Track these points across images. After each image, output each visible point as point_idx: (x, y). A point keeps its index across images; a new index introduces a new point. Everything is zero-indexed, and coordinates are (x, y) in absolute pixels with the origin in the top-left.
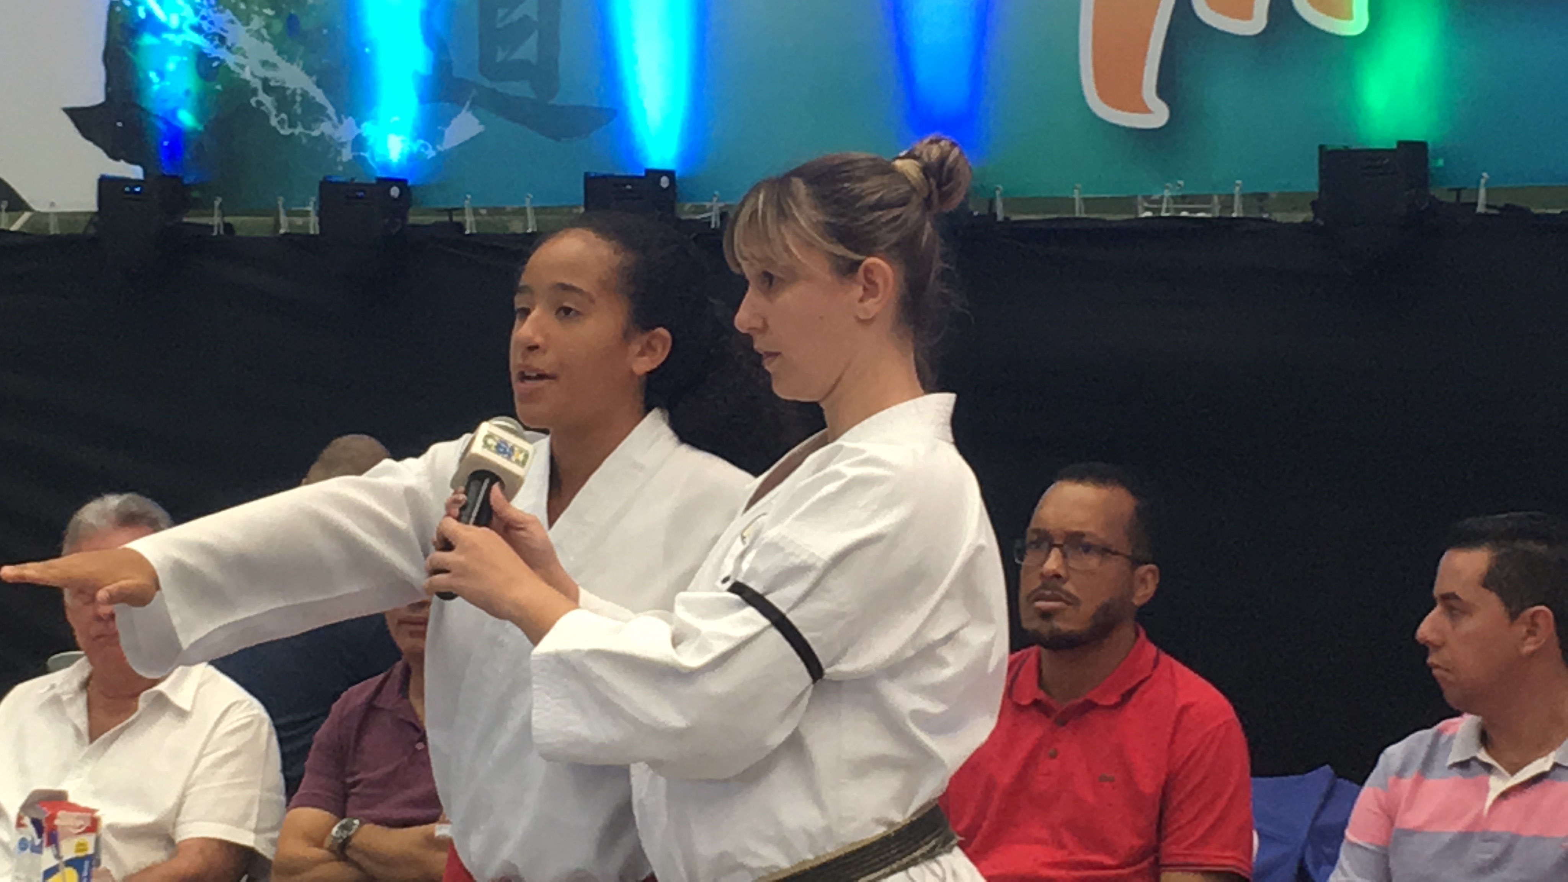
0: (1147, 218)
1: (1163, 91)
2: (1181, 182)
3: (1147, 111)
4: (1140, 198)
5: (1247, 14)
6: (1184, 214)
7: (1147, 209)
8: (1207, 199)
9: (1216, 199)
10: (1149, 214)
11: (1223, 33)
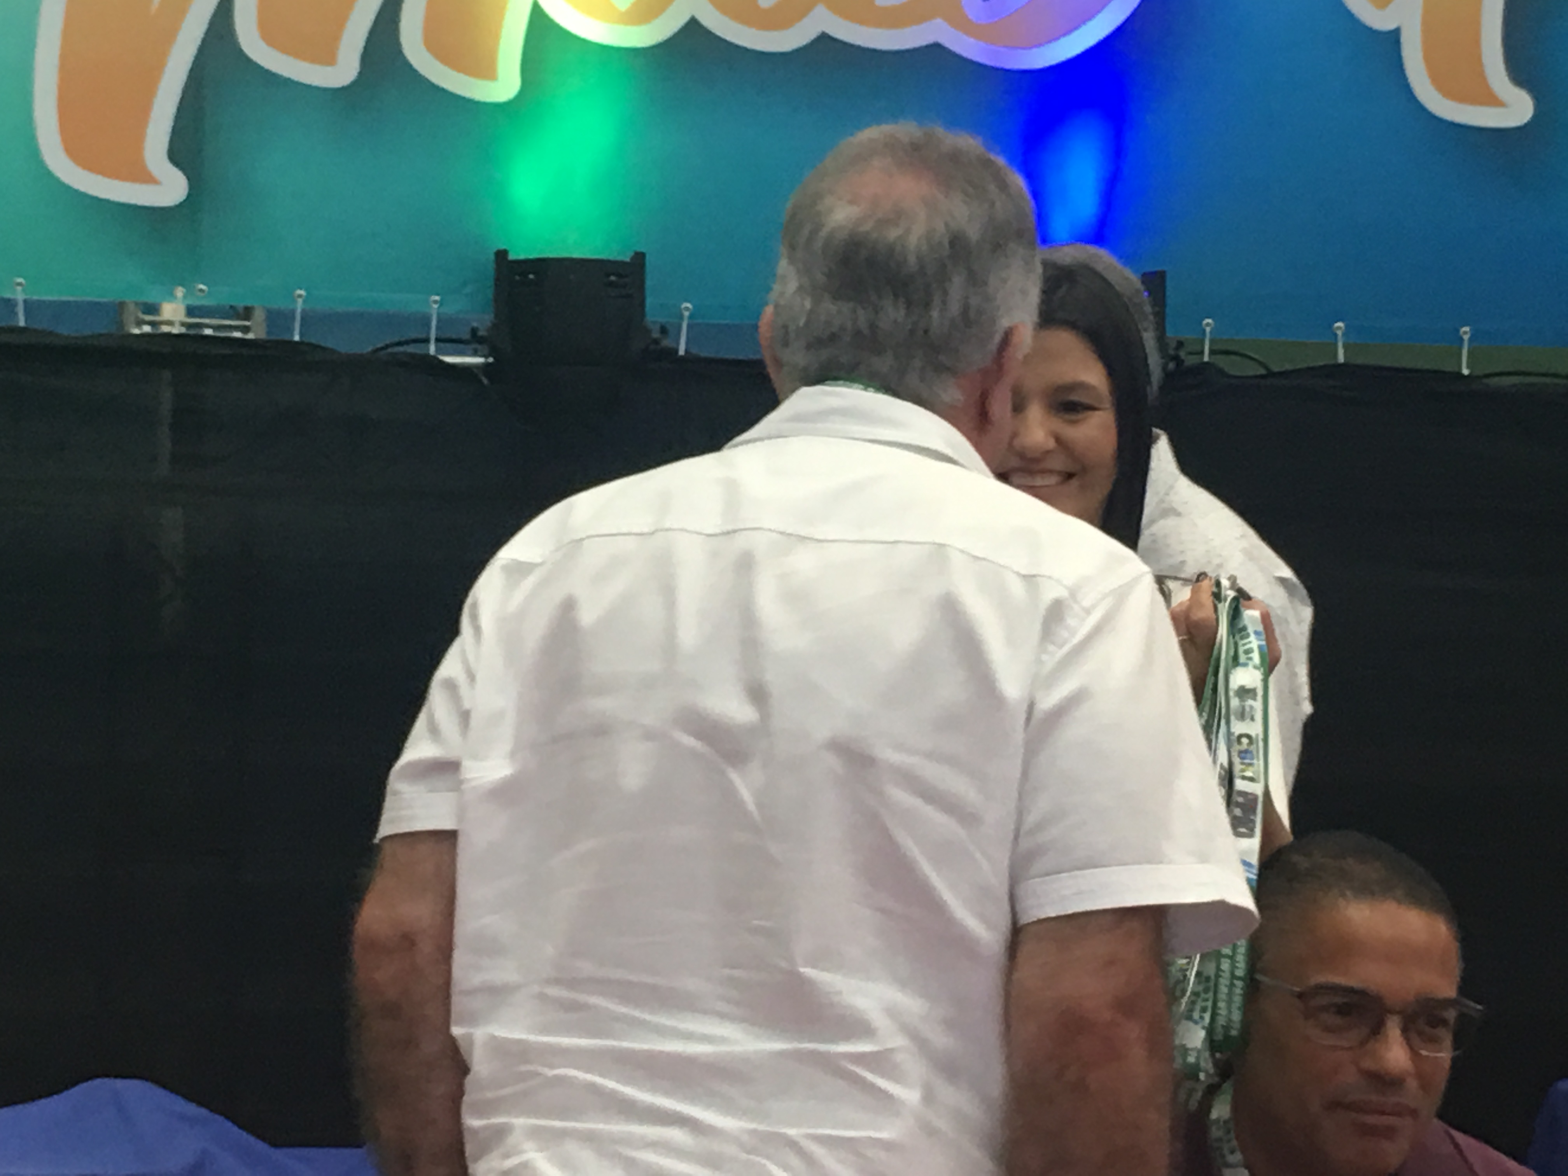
0: (144, 335)
1: (175, 156)
2: (202, 286)
3: (147, 178)
4: (132, 307)
5: (328, 58)
6: (208, 332)
7: (140, 323)
8: (247, 312)
9: (259, 315)
10: (147, 329)
11: (288, 82)
